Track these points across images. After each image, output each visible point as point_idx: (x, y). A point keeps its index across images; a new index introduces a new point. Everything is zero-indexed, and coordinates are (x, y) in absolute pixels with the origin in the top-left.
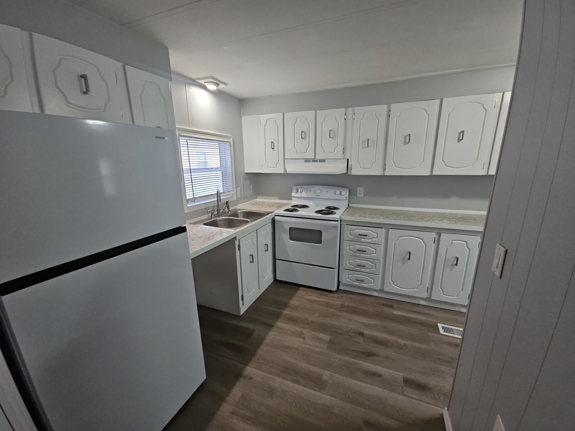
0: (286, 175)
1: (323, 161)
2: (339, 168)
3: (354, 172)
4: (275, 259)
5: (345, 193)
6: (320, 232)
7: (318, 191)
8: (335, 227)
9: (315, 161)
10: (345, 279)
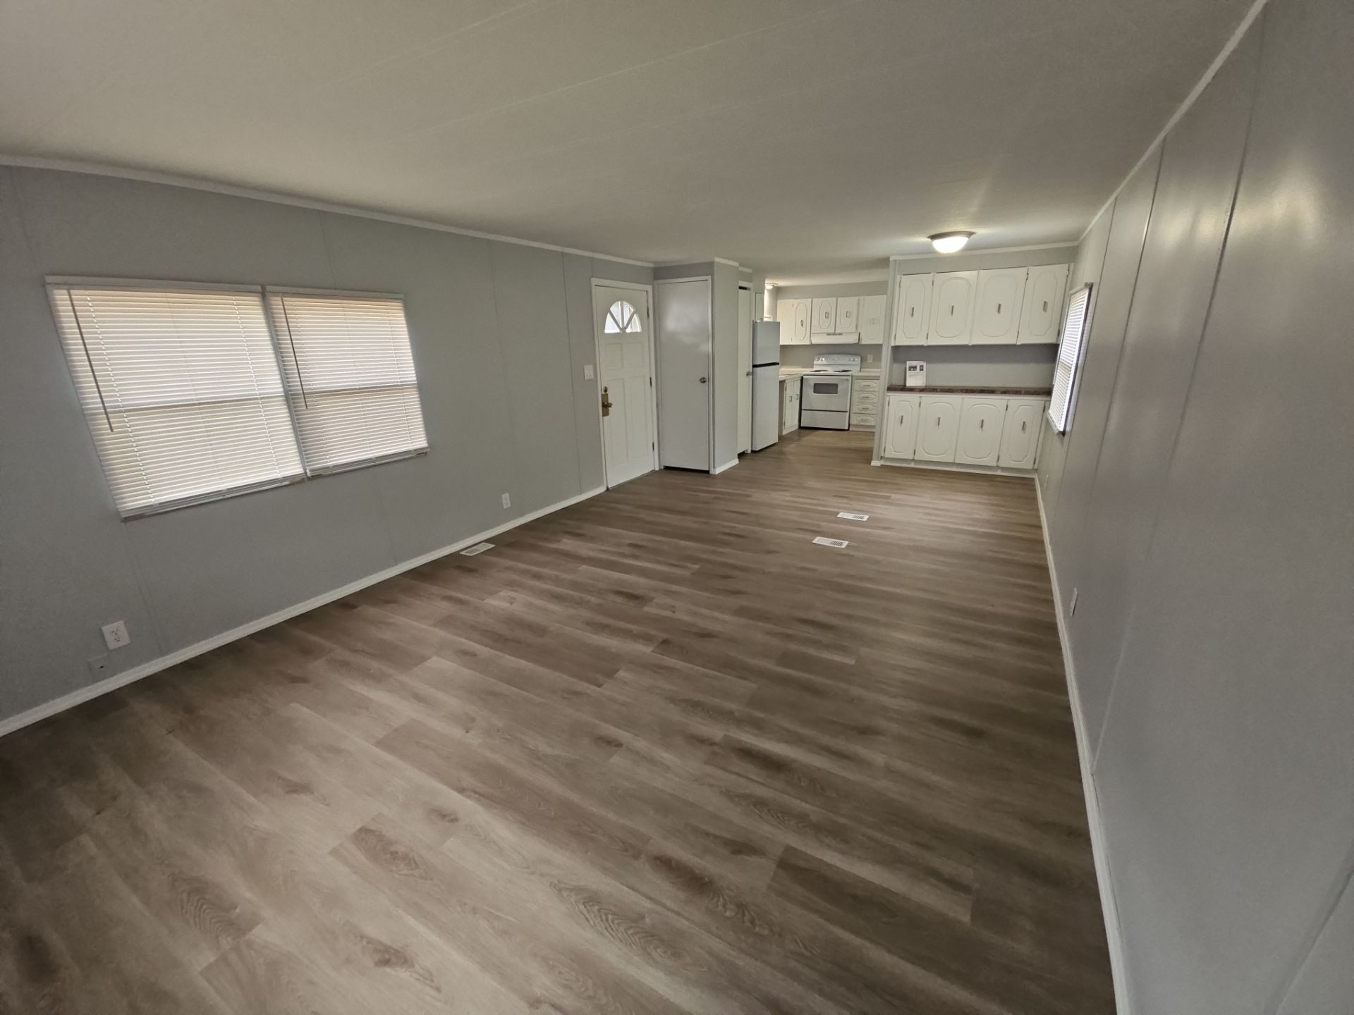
0: (812, 346)
1: (840, 334)
2: (852, 339)
3: (864, 342)
4: (800, 409)
5: (858, 359)
6: (836, 385)
7: (836, 359)
8: (847, 380)
9: (834, 334)
10: (853, 422)
